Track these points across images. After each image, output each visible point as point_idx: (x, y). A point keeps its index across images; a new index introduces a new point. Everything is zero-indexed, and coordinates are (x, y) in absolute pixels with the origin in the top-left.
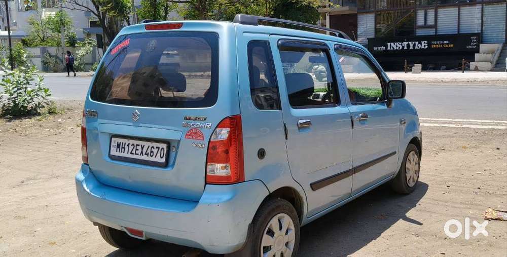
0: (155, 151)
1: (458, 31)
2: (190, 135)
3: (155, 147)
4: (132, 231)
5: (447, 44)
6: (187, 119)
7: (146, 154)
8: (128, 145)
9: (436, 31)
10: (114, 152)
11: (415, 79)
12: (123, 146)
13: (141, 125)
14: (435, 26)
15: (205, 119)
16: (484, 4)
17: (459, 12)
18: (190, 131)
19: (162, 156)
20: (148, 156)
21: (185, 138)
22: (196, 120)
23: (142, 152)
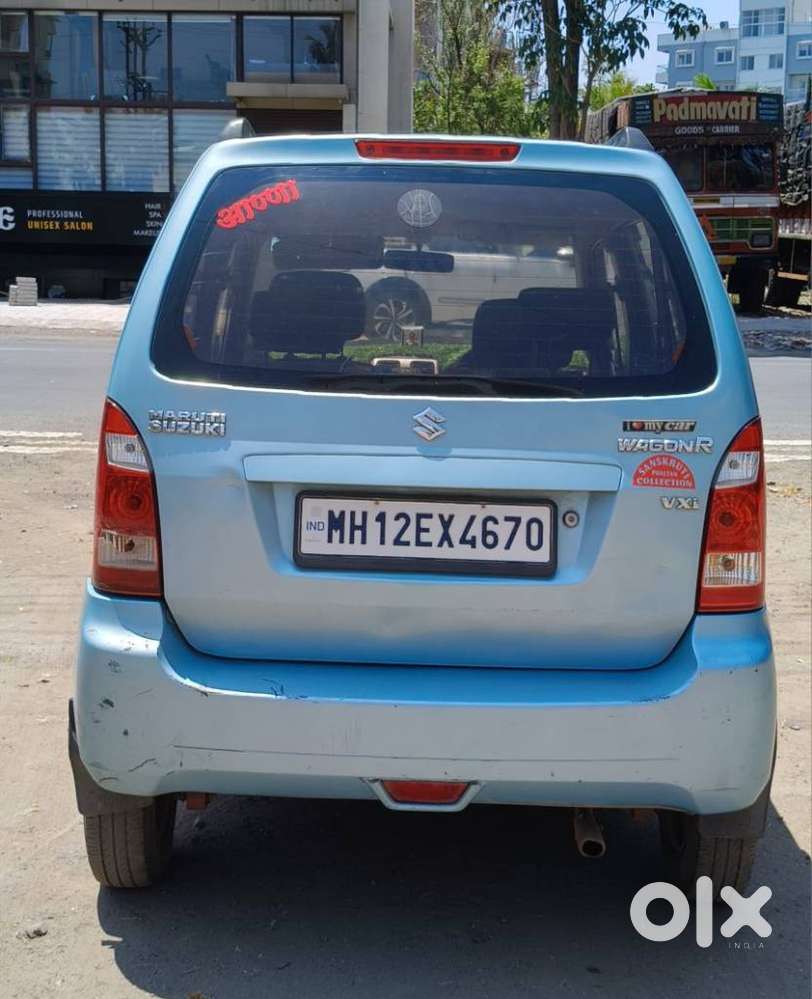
0: (503, 530)
1: (104, 184)
2: (649, 475)
3: (501, 519)
4: (402, 789)
5: (74, 221)
6: (633, 429)
7: (463, 541)
8: (381, 518)
9: (36, 177)
10: (315, 543)
11: (43, 323)
12: (358, 521)
13: (455, 451)
14: (32, 163)
15: (692, 428)
16: (175, 111)
17: (103, 126)
18: (647, 462)
19: (534, 541)
20: (474, 546)
21: (635, 483)
22: (663, 429)
23: (446, 537)
